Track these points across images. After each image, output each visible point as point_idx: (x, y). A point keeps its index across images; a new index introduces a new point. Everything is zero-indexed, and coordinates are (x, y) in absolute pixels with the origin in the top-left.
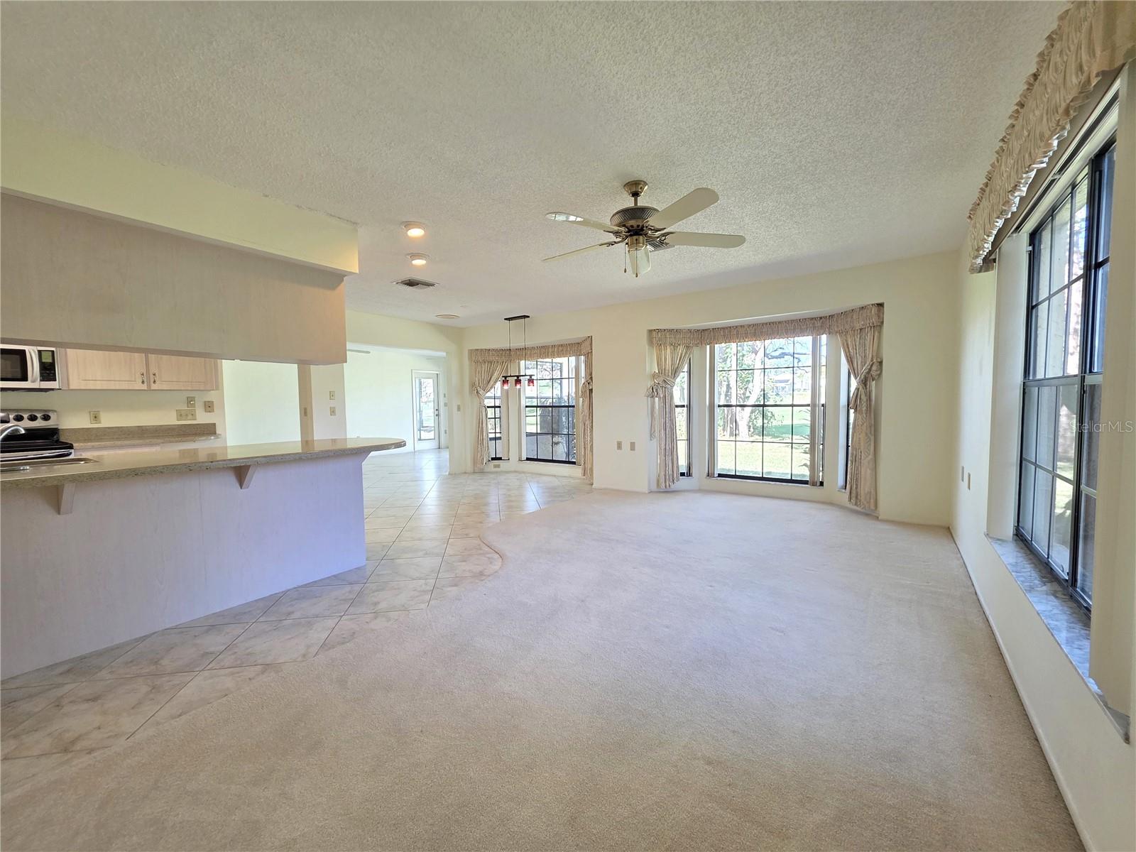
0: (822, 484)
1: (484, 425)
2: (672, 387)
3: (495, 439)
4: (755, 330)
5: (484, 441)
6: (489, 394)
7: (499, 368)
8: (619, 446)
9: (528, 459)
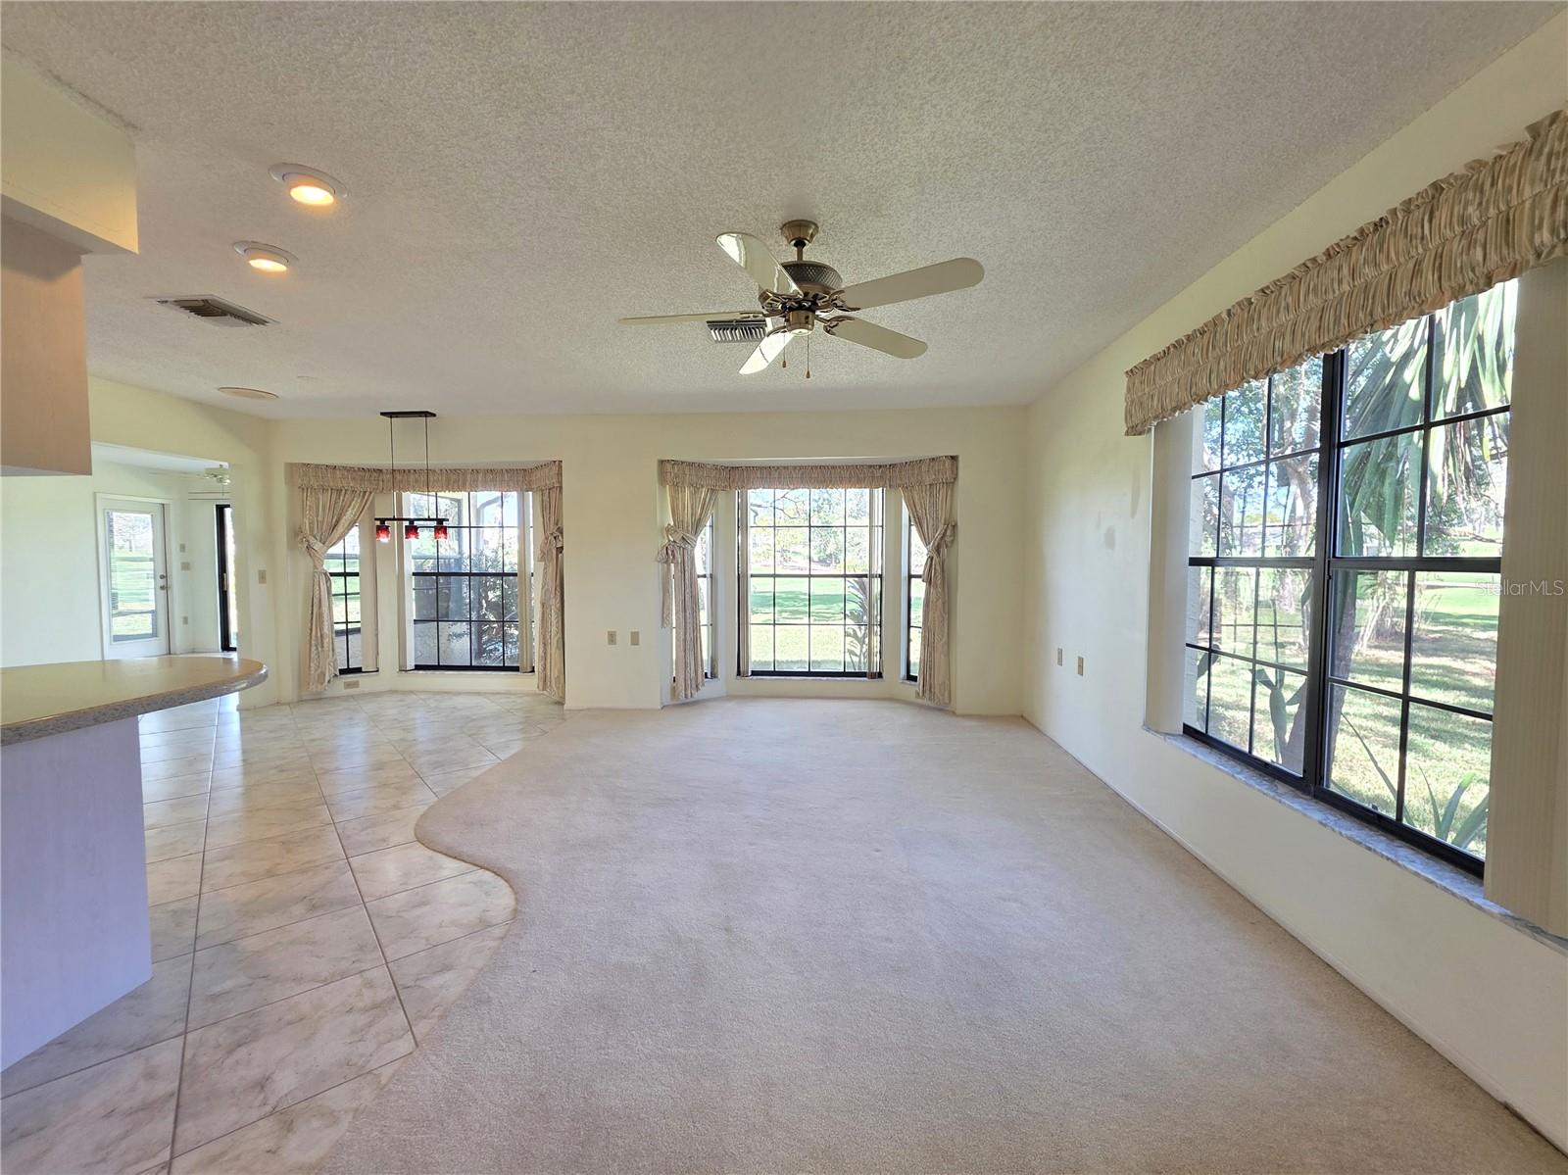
0: (880, 675)
1: (325, 608)
2: (693, 547)
3: (347, 632)
4: (803, 474)
5: (326, 641)
6: (332, 551)
7: (356, 503)
8: (612, 638)
9: (418, 668)
